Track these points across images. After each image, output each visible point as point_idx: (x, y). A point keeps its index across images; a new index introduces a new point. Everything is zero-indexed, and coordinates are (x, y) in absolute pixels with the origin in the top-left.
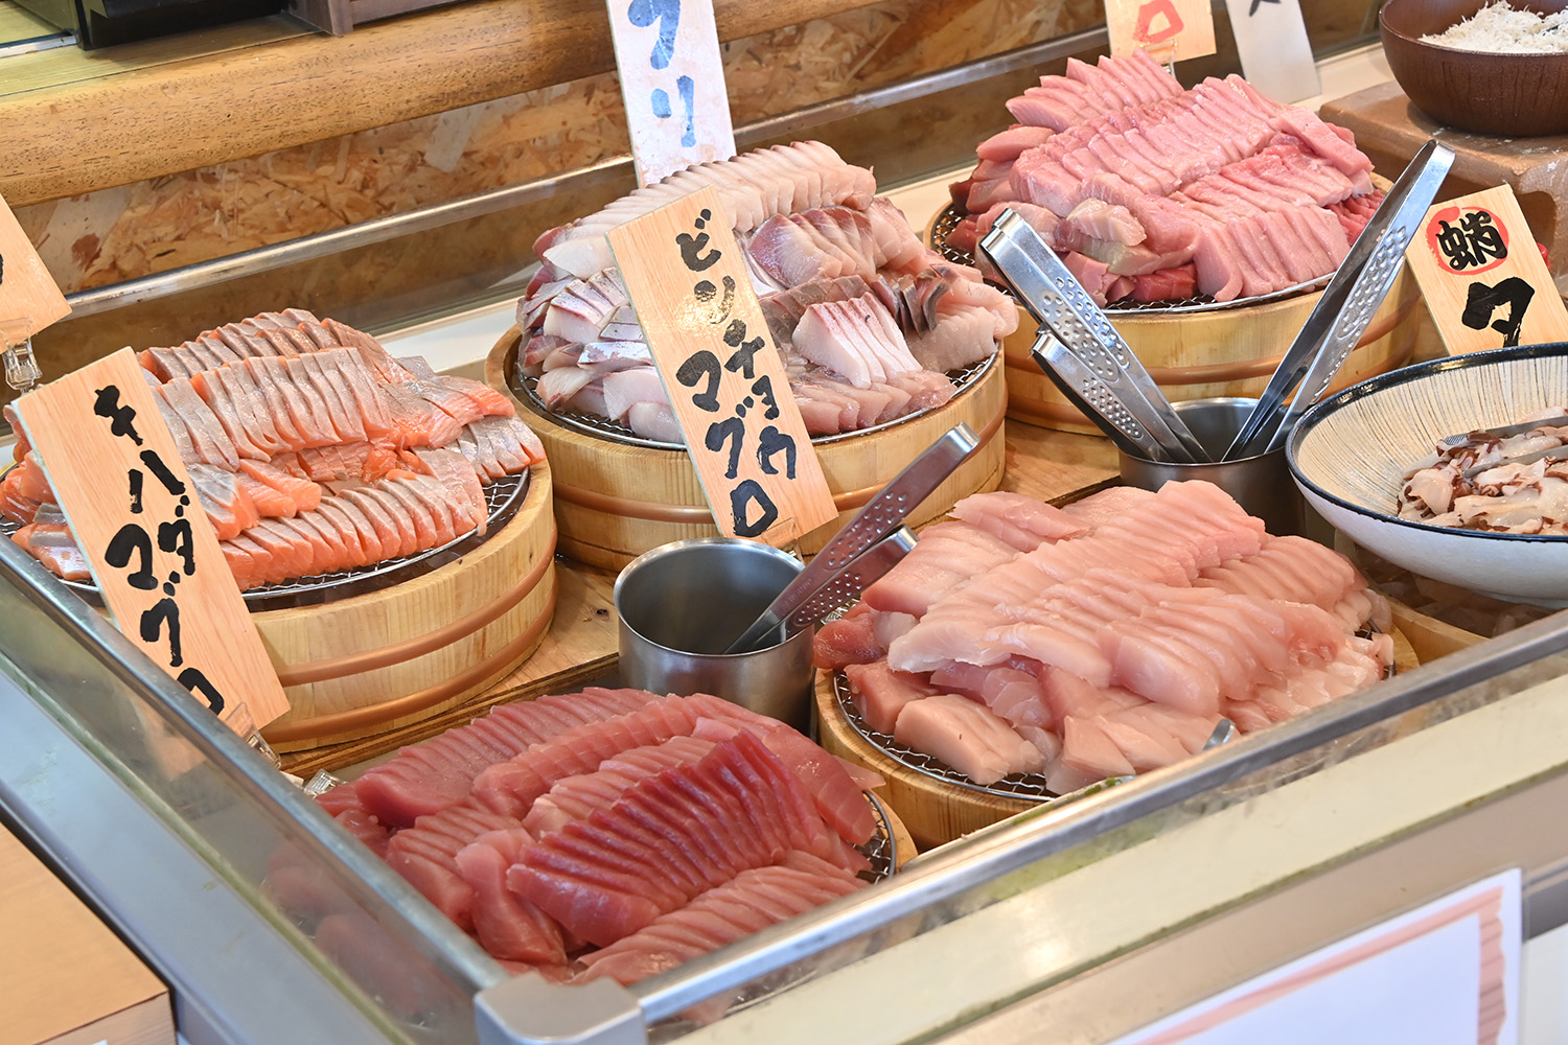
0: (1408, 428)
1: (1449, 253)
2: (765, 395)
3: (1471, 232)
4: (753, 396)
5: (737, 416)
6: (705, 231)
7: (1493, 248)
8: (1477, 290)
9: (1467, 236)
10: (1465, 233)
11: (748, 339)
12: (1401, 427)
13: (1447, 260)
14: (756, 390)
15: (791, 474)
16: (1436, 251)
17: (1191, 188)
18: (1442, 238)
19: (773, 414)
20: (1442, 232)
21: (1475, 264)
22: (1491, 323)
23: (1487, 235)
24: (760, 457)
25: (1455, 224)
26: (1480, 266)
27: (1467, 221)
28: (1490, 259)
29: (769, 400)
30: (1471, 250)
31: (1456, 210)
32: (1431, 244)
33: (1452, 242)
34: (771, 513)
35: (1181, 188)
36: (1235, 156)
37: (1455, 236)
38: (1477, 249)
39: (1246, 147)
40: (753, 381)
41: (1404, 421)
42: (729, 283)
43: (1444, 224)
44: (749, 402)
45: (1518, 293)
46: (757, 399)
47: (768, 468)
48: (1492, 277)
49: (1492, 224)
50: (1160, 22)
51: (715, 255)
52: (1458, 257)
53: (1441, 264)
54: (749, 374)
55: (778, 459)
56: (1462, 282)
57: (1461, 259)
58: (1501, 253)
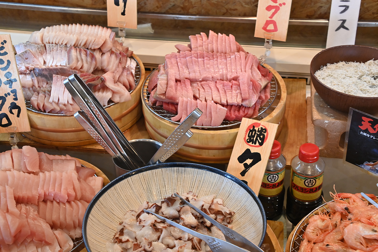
0: (190, 182)
1: (249, 136)
2: (14, 94)
3: (259, 133)
4: (11, 93)
5: (4, 96)
6: (4, 46)
7: (260, 141)
8: (248, 151)
9: (257, 134)
10: (257, 133)
11: (12, 78)
12: (188, 181)
13: (247, 138)
14: (12, 92)
15: (18, 116)
16: (246, 134)
17: (203, 83)
18: (250, 131)
19: (16, 99)
20: (251, 129)
21: (252, 143)
22: (244, 163)
23: (262, 137)
24: (10, 109)
25: (256, 129)
26: (253, 144)
27: (260, 129)
28: (257, 144)
29: (15, 95)
30: (255, 139)
31: (260, 124)
32: (247, 131)
33: (252, 134)
34: (10, 123)
35: (201, 81)
36: (225, 78)
37: (254, 132)
38: (257, 139)
39: (229, 77)
40: (12, 89)
41: (190, 179)
42: (9, 62)
43: (254, 127)
44: (9, 94)
45: (257, 158)
46: (12, 94)
47: (11, 112)
48: (253, 150)
49: (265, 134)
50: (271, 27)
51: (6, 53)
52: (250, 139)
53: (245, 138)
54: (11, 87)
55: (15, 111)
56: (247, 147)
57: (250, 140)
58: (261, 144)
